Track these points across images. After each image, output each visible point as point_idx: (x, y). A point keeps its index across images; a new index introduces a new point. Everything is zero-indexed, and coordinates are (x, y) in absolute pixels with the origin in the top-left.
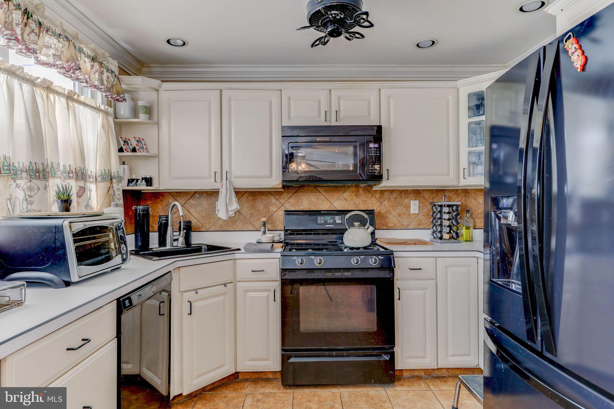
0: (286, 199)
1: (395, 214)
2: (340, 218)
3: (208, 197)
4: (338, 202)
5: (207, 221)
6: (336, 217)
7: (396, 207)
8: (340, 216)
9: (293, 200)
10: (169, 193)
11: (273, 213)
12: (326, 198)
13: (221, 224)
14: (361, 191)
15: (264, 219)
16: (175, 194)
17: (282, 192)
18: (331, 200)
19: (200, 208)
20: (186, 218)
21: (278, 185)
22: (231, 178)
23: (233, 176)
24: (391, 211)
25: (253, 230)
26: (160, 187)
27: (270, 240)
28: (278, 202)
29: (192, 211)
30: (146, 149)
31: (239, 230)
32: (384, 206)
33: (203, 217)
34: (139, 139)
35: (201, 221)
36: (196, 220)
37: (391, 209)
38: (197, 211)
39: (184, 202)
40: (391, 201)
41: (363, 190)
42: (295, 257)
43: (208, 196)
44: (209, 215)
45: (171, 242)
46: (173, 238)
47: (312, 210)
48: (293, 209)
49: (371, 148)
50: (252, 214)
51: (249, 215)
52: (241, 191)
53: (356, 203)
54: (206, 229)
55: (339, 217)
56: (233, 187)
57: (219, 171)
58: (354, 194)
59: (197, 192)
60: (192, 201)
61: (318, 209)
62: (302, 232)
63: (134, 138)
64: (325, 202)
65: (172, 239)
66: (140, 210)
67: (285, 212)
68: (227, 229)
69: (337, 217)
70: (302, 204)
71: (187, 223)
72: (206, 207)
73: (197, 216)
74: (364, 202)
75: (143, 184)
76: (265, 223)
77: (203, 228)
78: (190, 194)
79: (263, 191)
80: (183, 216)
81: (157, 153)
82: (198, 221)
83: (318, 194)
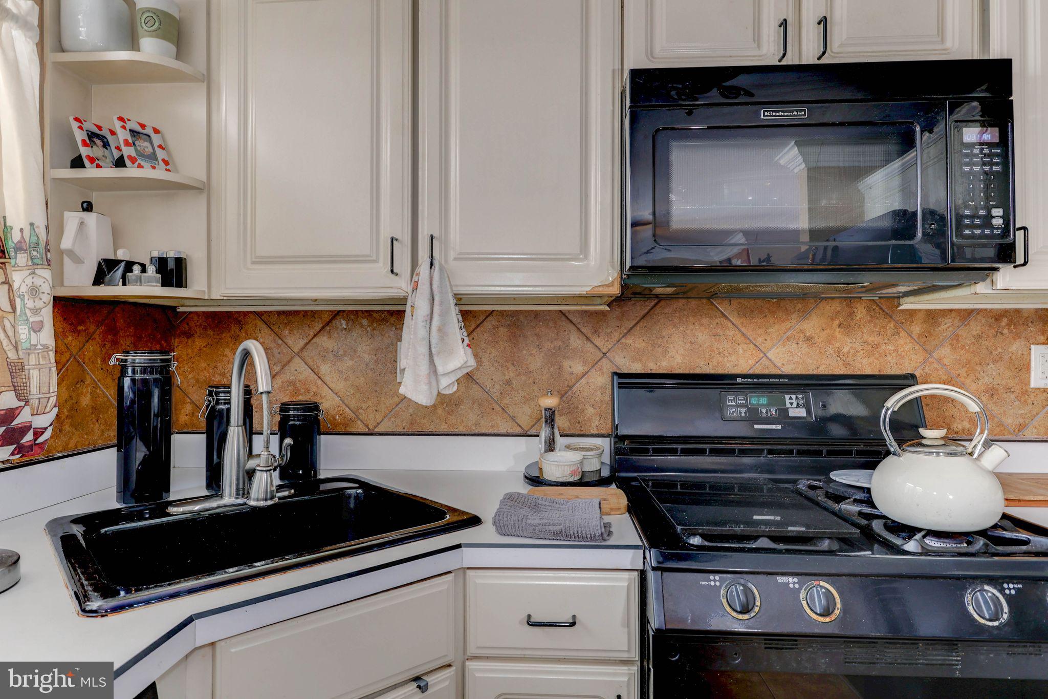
0: (616, 335)
1: (975, 388)
2: (801, 402)
3: (374, 329)
4: (784, 349)
5: (370, 403)
6: (787, 397)
7: (978, 368)
8: (801, 393)
9: (636, 342)
10: (259, 314)
11: (574, 381)
12: (743, 334)
13: (411, 411)
14: (861, 312)
15: (550, 402)
16: (274, 319)
17: (603, 313)
18: (760, 340)
19: (351, 363)
20: (308, 391)
21: (608, 286)
22: (446, 261)
23: (452, 255)
24: (963, 379)
25: (511, 431)
26: (214, 290)
27: (573, 473)
28: (589, 346)
29: (325, 369)
30: (163, 160)
31: (468, 432)
32: (939, 360)
33: (358, 389)
34: (143, 126)
35: (353, 404)
36: (337, 399)
37: (963, 372)
38: (340, 372)
39: (302, 343)
40: (963, 347)
41: (869, 309)
42: (712, 577)
43: (375, 325)
44: (376, 383)
45: (238, 479)
46: (244, 466)
47: (698, 371)
48: (637, 368)
49: (971, 146)
50: (508, 382)
51: (497, 387)
52: (475, 311)
53: (845, 350)
54: (367, 426)
55: (797, 399)
56: (452, 290)
57: (406, 238)
58: (837, 322)
59: (341, 314)
60: (324, 341)
61: (720, 371)
62: (674, 446)
63: (121, 119)
64: (740, 347)
65: (241, 469)
66: (134, 366)
67: (615, 377)
68: (432, 429)
69: (791, 398)
70: (665, 352)
71: (304, 410)
72: (367, 357)
73: (340, 386)
74: (870, 347)
75: (149, 280)
76: (554, 412)
77: (359, 422)
78: (320, 318)
79: (544, 311)
80: (269, 392)
81: (204, 178)
82: (343, 402)
83: (717, 321)
